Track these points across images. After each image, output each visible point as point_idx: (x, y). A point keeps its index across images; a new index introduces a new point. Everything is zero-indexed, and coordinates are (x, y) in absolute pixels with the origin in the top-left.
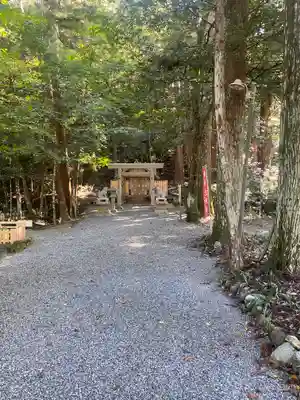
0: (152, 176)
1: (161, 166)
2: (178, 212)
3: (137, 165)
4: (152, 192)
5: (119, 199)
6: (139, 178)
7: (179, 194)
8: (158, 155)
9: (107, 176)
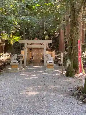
0: (45, 48)
1: (51, 41)
2: (61, 69)
3: (36, 41)
4: (45, 57)
5: (25, 61)
6: (38, 49)
7: (62, 59)
8: (49, 36)
9: (19, 47)
